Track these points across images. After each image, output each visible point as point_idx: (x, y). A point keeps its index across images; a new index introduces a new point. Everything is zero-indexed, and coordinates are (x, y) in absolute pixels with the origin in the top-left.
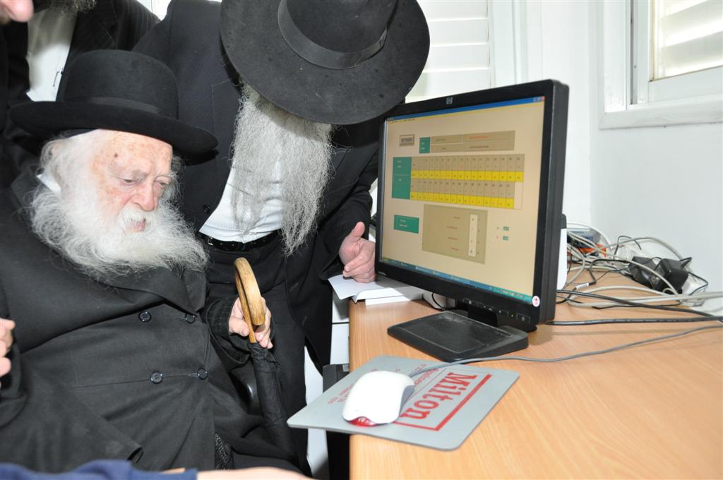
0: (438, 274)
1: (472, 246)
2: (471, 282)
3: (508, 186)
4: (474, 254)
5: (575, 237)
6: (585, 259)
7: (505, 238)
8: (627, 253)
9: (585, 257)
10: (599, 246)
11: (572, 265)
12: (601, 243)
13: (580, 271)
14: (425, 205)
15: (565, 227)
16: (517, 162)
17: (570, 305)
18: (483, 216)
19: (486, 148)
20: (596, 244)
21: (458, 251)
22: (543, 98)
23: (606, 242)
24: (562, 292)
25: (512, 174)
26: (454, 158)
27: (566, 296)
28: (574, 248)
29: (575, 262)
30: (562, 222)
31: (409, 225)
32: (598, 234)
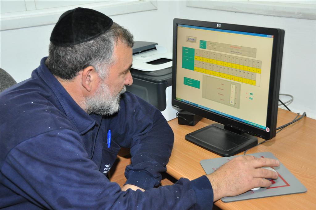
1: (232, 100)
3: (253, 74)
4: (233, 104)
7: (251, 98)
16: (258, 64)
19: (240, 53)
22: (273, 36)
25: (254, 69)
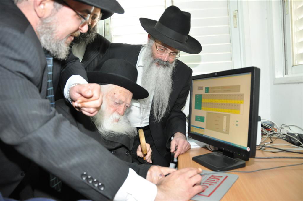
0: (211, 138)
1: (224, 128)
2: (224, 141)
3: (238, 105)
4: (225, 131)
5: (264, 125)
6: (268, 133)
7: (237, 125)
8: (285, 131)
9: (269, 132)
10: (274, 128)
11: (263, 135)
12: (275, 127)
13: (266, 138)
14: (207, 112)
15: (260, 121)
16: (241, 96)
17: (262, 151)
18: (228, 117)
19: (229, 91)
20: (273, 128)
21: (219, 130)
22: (250, 73)
23: (277, 127)
24: (259, 146)
25: (239, 101)
26: (218, 95)
27: (261, 147)
28: (264, 129)
29: (264, 134)
30: (259, 119)
31: (201, 119)
32: (273, 124)
